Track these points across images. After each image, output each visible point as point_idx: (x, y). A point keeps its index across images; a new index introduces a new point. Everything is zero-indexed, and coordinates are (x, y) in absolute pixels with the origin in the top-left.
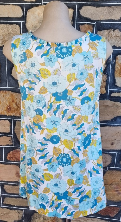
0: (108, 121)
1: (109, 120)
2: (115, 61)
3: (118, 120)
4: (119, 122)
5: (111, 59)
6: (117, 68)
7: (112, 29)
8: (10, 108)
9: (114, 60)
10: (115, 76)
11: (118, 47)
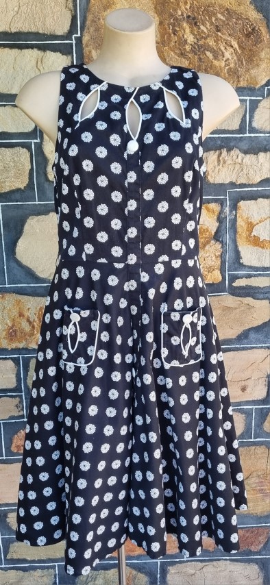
0: (232, 339)
1: (234, 337)
2: (236, 213)
3: (252, 336)
4: (254, 340)
5: (227, 210)
6: (242, 226)
7: (225, 149)
8: (15, 331)
9: (234, 212)
10: (238, 244)
11: (239, 184)
